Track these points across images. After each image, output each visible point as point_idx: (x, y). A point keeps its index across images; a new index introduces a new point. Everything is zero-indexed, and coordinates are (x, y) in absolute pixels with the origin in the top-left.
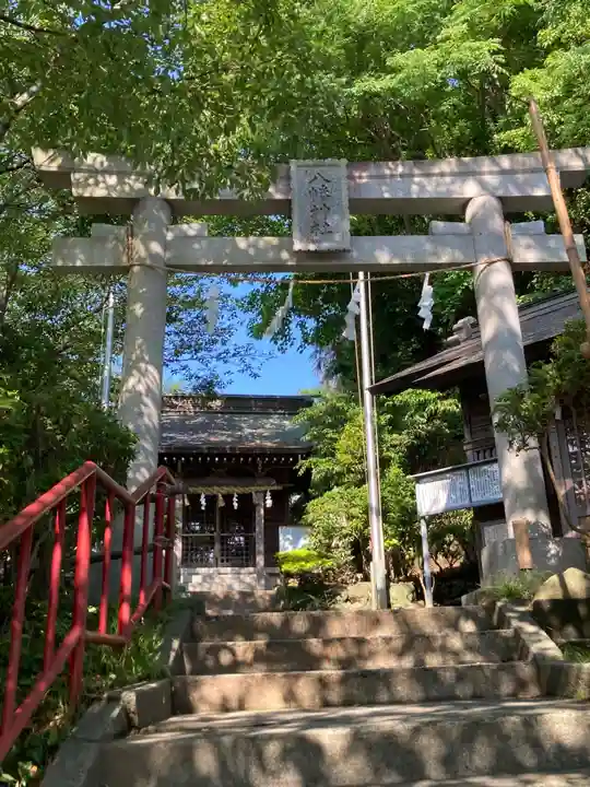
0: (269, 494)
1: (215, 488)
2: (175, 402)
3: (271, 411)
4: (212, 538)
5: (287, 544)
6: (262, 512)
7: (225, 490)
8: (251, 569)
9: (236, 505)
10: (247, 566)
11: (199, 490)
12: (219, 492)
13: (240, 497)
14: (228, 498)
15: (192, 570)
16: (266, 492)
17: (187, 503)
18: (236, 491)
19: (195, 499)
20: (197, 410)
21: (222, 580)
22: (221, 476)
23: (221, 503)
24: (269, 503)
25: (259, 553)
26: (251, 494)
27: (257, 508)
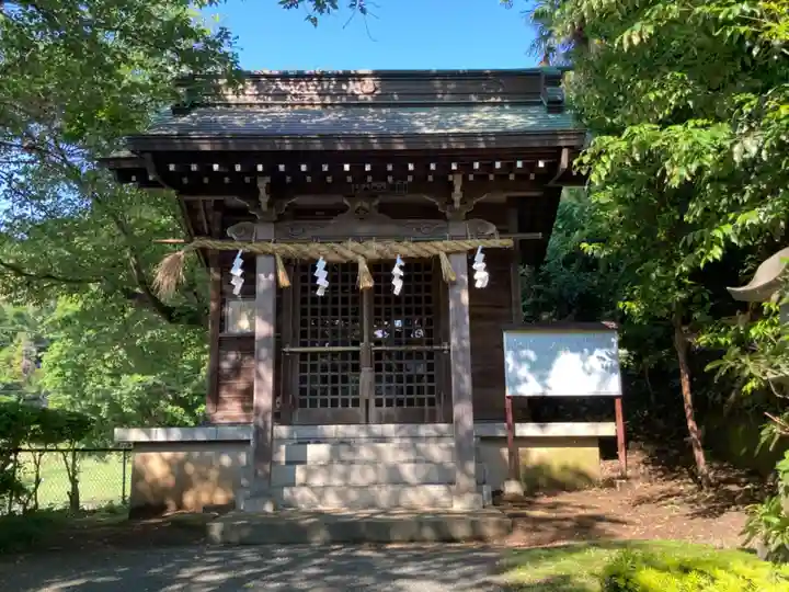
0: (479, 257)
1: (352, 244)
2: (283, 87)
3: (474, 99)
4: (356, 355)
5: (523, 371)
6: (465, 298)
7: (374, 249)
8: (443, 426)
9: (398, 285)
10: (433, 420)
11: (311, 249)
12: (362, 252)
13: (411, 266)
14: (381, 269)
15: (306, 431)
16: (472, 253)
17: (284, 281)
18: (401, 251)
19: (302, 270)
20: (328, 100)
21: (378, 452)
22: (363, 216)
23: (366, 282)
24: (482, 278)
25: (461, 396)
26: (437, 258)
27: (452, 292)
